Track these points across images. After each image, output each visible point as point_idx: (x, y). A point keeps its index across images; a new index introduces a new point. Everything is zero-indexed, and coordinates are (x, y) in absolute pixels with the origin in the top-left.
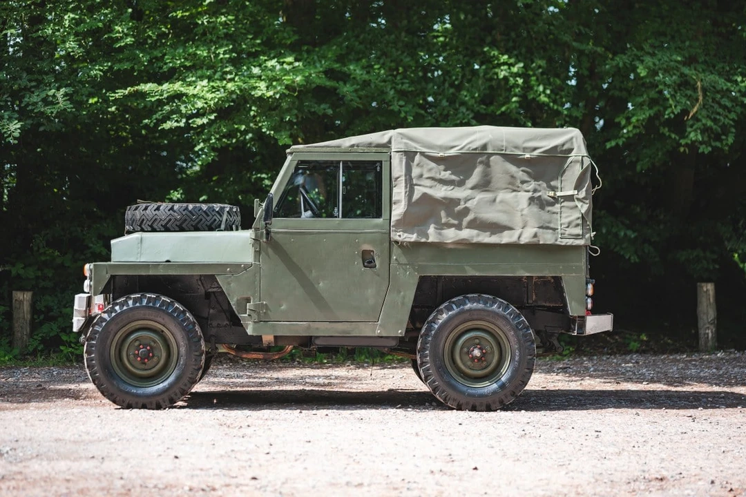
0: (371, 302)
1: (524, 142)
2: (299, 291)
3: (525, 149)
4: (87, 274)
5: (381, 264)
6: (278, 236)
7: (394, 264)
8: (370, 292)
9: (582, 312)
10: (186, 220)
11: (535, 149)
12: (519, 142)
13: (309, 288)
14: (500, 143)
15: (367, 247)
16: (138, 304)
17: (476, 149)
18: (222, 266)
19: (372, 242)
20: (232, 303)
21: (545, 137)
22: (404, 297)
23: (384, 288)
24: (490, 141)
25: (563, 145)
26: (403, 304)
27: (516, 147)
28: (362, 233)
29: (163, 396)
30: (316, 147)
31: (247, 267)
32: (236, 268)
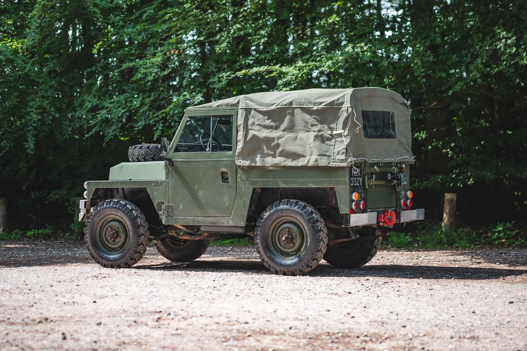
0: (227, 204)
1: (316, 99)
2: (188, 198)
3: (315, 104)
4: (86, 187)
5: (232, 180)
6: (178, 163)
7: (239, 180)
8: (226, 198)
9: (347, 211)
10: (147, 155)
11: (321, 103)
12: (312, 99)
13: (193, 195)
14: (300, 100)
15: (224, 170)
16: (108, 206)
17: (286, 105)
18: (151, 182)
19: (226, 166)
20: (155, 205)
21: (329, 95)
22: (244, 201)
23: (234, 196)
24: (295, 99)
25: (338, 100)
26: (244, 205)
27: (310, 103)
28: (221, 161)
30: (198, 108)
31: (162, 182)
32: (157, 183)
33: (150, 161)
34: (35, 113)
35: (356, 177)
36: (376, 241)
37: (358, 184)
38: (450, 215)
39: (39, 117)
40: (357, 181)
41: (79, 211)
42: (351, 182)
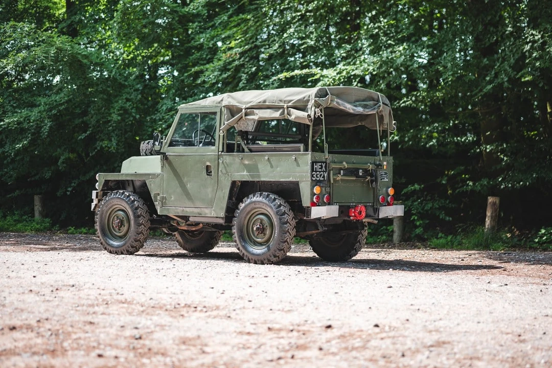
0: (210, 196)
1: (286, 97)
2: (179, 190)
3: (285, 101)
4: (97, 178)
5: (215, 173)
6: (171, 157)
7: (220, 173)
8: (209, 190)
9: (309, 205)
11: (291, 101)
12: (283, 97)
13: (183, 186)
14: (273, 99)
15: (208, 164)
16: (115, 196)
17: (260, 102)
18: (149, 175)
19: (209, 161)
20: (152, 196)
21: (298, 93)
22: (224, 193)
23: (216, 188)
24: (268, 97)
25: (304, 98)
26: (224, 197)
27: (281, 101)
28: (203, 155)
29: (123, 248)
30: (192, 105)
31: (158, 175)
32: (154, 176)
33: (155, 155)
34: (116, 114)
35: (320, 172)
36: (359, 236)
37: (321, 179)
38: (492, 218)
39: (119, 118)
40: (321, 175)
41: (92, 201)
42: (312, 176)
